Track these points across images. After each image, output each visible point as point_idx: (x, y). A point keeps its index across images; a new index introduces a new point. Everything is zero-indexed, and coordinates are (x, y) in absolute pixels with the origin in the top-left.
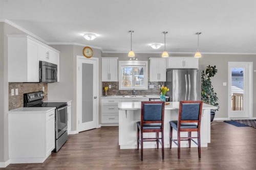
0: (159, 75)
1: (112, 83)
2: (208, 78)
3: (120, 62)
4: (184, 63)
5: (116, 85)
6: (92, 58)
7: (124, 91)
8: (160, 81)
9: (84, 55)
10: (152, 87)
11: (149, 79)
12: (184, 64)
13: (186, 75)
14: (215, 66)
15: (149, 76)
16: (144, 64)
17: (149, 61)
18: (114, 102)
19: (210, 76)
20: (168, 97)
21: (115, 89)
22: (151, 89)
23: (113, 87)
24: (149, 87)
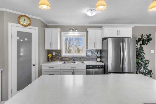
0: (95, 44)
1: (56, 51)
2: (140, 47)
3: (62, 33)
4: (118, 32)
5: (59, 53)
6: (29, 27)
7: (65, 57)
8: (96, 49)
9: (20, 23)
10: (90, 54)
11: (87, 48)
12: (118, 34)
13: (121, 43)
14: (150, 35)
15: (87, 45)
16: (83, 35)
17: (87, 32)
18: (54, 69)
19: (143, 44)
20: (104, 64)
21: (58, 55)
22: (89, 56)
23: (56, 54)
24: (87, 54)
